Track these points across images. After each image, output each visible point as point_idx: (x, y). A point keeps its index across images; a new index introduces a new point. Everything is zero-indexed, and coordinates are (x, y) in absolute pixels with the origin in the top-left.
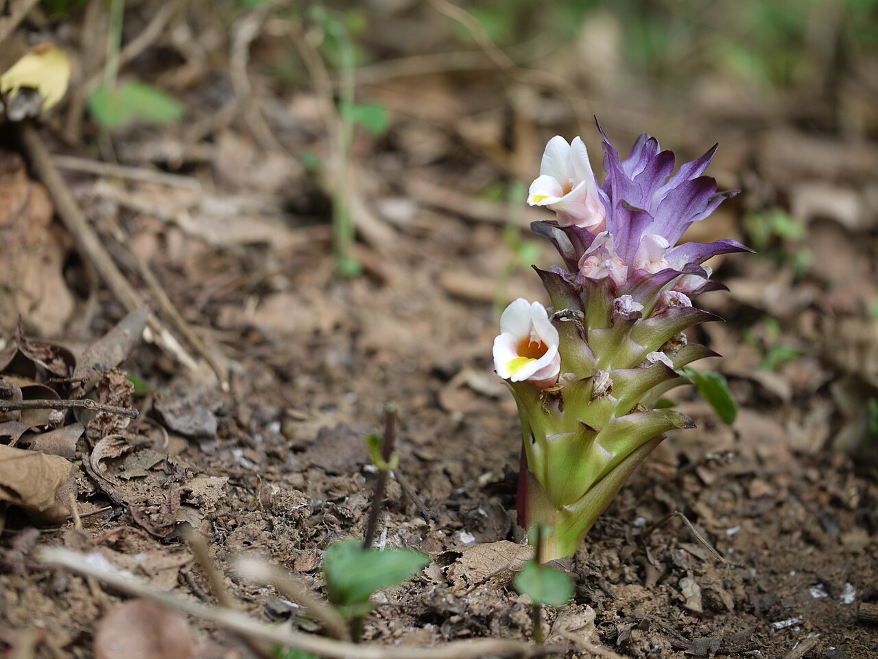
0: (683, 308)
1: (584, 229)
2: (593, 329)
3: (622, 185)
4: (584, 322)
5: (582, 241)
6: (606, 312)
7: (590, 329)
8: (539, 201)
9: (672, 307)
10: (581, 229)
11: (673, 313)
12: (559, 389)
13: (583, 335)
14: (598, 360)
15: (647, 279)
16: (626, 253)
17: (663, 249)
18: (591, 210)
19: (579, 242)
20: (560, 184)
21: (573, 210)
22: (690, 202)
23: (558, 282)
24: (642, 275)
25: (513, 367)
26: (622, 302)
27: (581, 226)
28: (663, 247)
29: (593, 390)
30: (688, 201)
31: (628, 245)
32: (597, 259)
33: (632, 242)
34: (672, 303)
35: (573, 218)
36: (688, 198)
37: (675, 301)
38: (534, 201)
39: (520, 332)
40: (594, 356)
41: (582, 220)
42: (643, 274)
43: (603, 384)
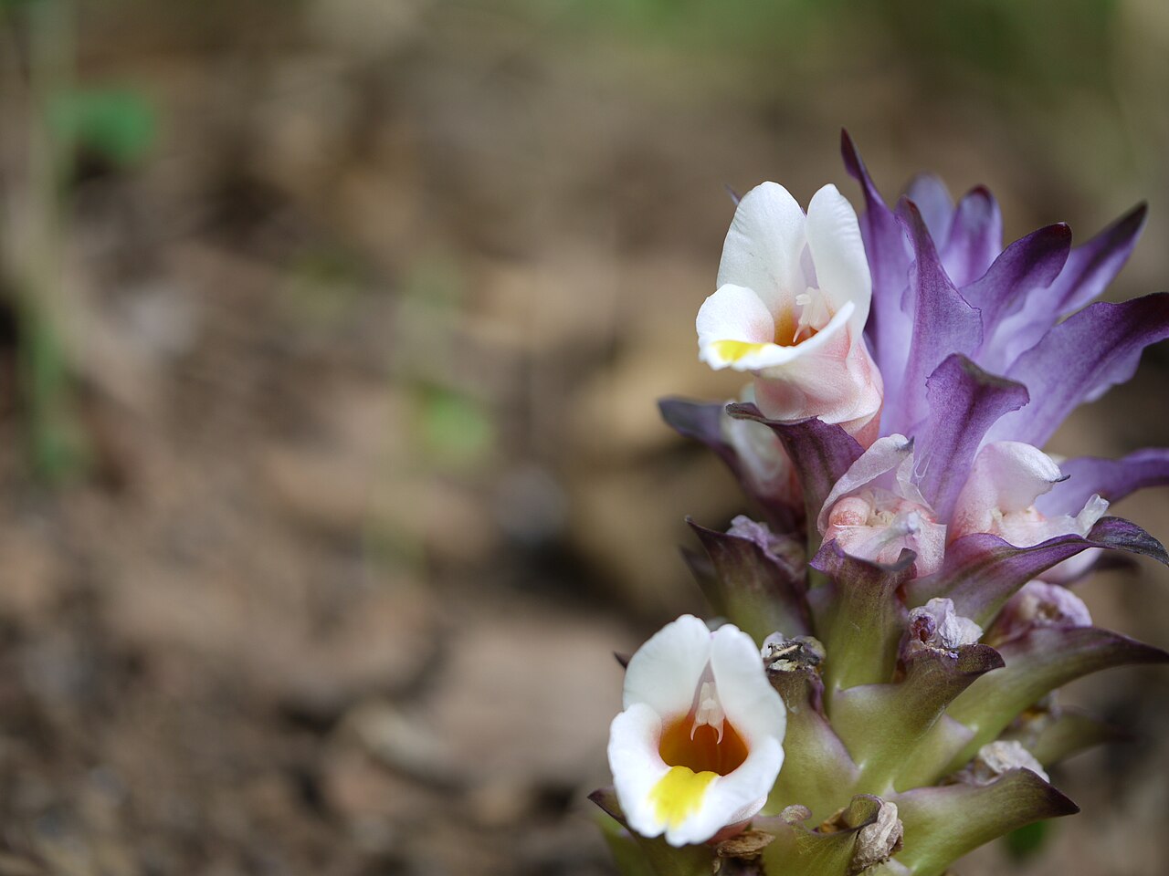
0: (1069, 631)
1: (838, 428)
2: (847, 684)
3: (937, 313)
4: (824, 667)
5: (824, 458)
6: (882, 642)
7: (837, 685)
8: (736, 357)
9: (1042, 626)
10: (830, 427)
11: (1044, 640)
12: (763, 843)
13: (818, 702)
14: (862, 766)
15: (996, 558)
16: (939, 489)
17: (1045, 481)
18: (857, 377)
19: (816, 461)
20: (769, 307)
21: (814, 379)
22: (1103, 356)
23: (749, 560)
24: (986, 548)
25: (669, 804)
26: (934, 619)
27: (828, 419)
28: (1047, 477)
29: (856, 850)
30: (1096, 356)
31: (948, 469)
32: (865, 505)
33: (959, 462)
34: (1042, 615)
35: (811, 400)
36: (1098, 347)
37: (1050, 609)
38: (724, 356)
39: (675, 700)
40: (851, 754)
41: (830, 405)
42: (990, 545)
43: (886, 834)
